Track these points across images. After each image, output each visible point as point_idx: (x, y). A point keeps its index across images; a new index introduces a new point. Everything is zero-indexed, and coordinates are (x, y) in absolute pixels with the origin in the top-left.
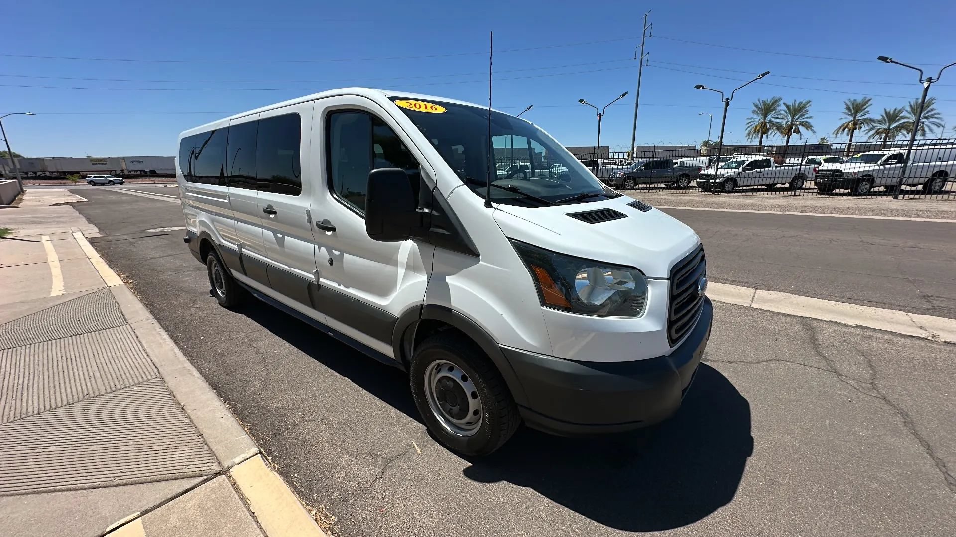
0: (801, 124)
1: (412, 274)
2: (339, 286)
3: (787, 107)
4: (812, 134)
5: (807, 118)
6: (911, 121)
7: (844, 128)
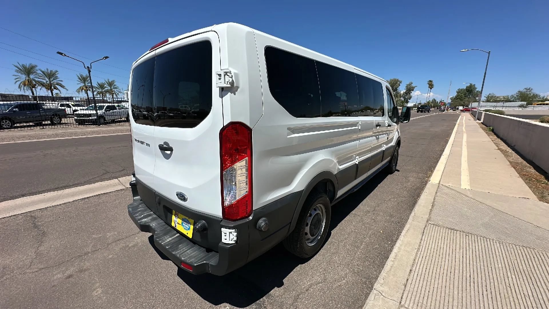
0: (58, 84)
3: (43, 72)
4: (67, 91)
5: (60, 81)
6: (109, 89)
7: (81, 89)
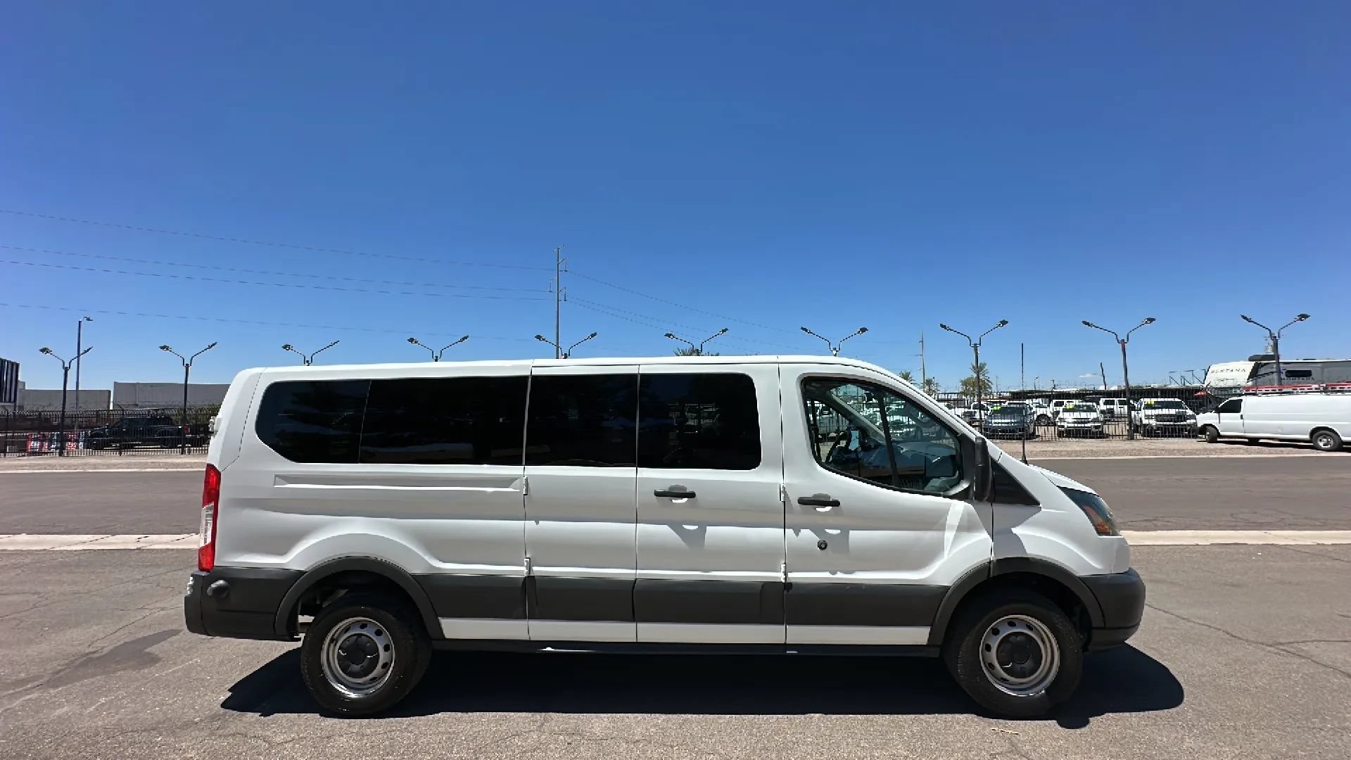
1: (965, 535)
2: (834, 573)
